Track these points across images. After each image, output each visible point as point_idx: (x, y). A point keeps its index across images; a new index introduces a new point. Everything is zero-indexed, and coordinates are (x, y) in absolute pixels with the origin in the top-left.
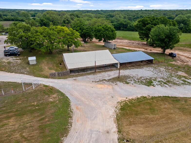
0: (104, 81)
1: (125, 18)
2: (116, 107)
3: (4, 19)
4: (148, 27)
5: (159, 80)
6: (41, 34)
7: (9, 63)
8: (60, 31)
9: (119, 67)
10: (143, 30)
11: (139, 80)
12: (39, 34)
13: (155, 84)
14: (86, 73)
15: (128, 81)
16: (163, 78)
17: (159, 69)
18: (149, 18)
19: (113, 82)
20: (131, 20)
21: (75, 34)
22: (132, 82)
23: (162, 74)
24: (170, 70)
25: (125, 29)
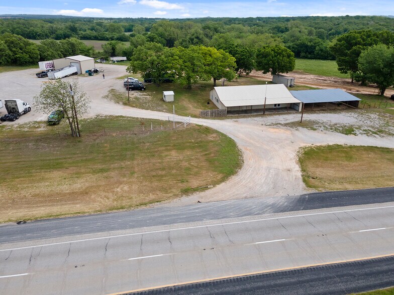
0: (280, 125)
1: (310, 33)
2: (298, 152)
4: (355, 50)
5: (366, 128)
6: (180, 58)
7: (136, 98)
8: (206, 54)
9: (300, 110)
10: (346, 55)
11: (332, 126)
12: (177, 58)
13: (358, 133)
14: (249, 114)
15: (315, 128)
16: (372, 127)
17: (368, 116)
18: (360, 33)
19: (292, 127)
20: (323, 39)
21: (229, 59)
22: (322, 128)
23: (371, 122)
24: (387, 117)
25: (309, 56)
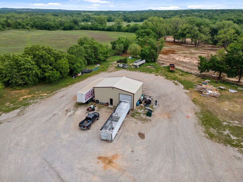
3: (81, 27)
